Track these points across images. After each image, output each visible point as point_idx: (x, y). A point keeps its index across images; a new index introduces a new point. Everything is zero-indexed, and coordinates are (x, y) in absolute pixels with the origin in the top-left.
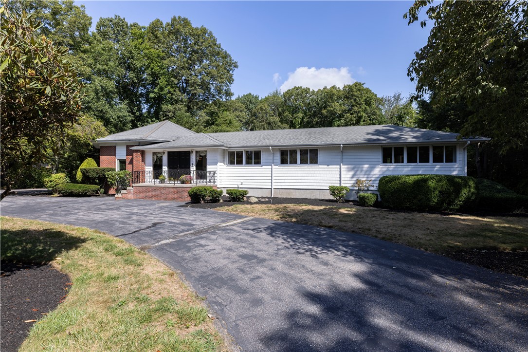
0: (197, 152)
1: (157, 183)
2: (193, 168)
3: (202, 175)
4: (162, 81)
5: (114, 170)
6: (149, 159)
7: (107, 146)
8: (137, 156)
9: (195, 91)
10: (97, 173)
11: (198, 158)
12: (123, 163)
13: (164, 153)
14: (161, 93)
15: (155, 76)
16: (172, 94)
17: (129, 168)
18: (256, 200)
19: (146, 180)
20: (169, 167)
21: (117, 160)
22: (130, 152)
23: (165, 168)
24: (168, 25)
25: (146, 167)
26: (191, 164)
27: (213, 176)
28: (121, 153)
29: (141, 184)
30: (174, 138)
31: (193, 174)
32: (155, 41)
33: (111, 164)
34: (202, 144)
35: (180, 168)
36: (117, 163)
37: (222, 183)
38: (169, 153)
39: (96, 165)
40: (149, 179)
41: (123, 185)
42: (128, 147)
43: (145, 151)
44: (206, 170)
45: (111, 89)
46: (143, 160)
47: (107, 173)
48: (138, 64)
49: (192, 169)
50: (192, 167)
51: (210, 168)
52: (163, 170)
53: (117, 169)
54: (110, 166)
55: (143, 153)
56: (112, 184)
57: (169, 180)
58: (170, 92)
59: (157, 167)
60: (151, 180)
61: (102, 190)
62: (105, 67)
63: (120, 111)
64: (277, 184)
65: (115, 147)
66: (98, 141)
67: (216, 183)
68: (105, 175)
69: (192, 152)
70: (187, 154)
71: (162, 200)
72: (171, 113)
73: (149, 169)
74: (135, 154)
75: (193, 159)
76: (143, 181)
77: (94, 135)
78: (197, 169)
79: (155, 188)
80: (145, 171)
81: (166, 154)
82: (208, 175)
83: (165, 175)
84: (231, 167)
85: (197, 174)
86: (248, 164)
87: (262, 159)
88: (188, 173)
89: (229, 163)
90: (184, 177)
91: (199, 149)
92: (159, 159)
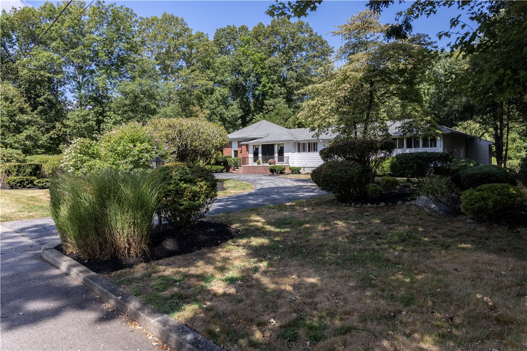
0: (278, 144)
1: (255, 164)
2: (276, 155)
3: (281, 159)
4: (264, 79)
5: (231, 157)
6: (251, 150)
8: (244, 148)
9: (292, 85)
10: (222, 159)
11: (279, 148)
12: (236, 152)
13: (259, 145)
14: (264, 90)
15: (258, 77)
16: (273, 89)
17: (240, 156)
20: (263, 154)
21: (232, 151)
22: (240, 146)
23: (260, 155)
24: (268, 27)
25: (249, 155)
26: (275, 152)
27: (288, 160)
28: (235, 147)
29: (246, 165)
30: (266, 135)
31: (276, 159)
32: (259, 45)
33: (229, 153)
34: (281, 139)
35: (269, 155)
36: (233, 153)
38: (262, 145)
39: (221, 154)
40: (251, 162)
41: (237, 166)
42: (239, 142)
43: (248, 144)
44: (283, 156)
45: (226, 95)
46: (247, 150)
47: (228, 159)
48: (245, 70)
51: (285, 154)
53: (233, 156)
54: (229, 155)
55: (247, 146)
56: (231, 166)
57: (263, 162)
58: (270, 88)
59: (256, 154)
61: (225, 170)
62: (222, 78)
63: (233, 111)
65: (231, 142)
67: (289, 164)
68: (226, 160)
69: (275, 144)
70: (273, 146)
72: (272, 107)
73: (251, 156)
74: (242, 147)
75: (276, 149)
76: (248, 164)
78: (278, 155)
79: (253, 167)
80: (249, 157)
81: (261, 146)
82: (285, 159)
83: (260, 159)
84: (299, 153)
85: (278, 158)
86: (309, 151)
87: (318, 148)
88: (273, 158)
89: (299, 151)
90: (270, 161)
91: (279, 143)
92: (257, 149)
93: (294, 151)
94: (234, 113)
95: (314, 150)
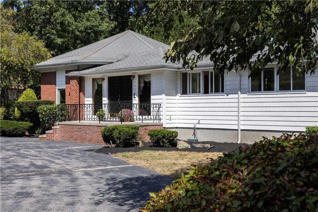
0: (139, 76)
2: (136, 100)
3: (145, 109)
5: (54, 103)
6: (89, 87)
7: (47, 73)
10: (30, 107)
11: (142, 85)
13: (103, 79)
17: (68, 101)
18: (187, 145)
19: (86, 117)
20: (110, 98)
21: (57, 90)
22: (68, 80)
23: (105, 100)
25: (86, 99)
26: (133, 94)
27: (158, 111)
28: (61, 81)
29: (77, 122)
31: (136, 110)
33: (51, 94)
34: (144, 65)
35: (121, 99)
36: (58, 95)
37: (172, 121)
38: (110, 79)
39: (36, 97)
42: (66, 72)
43: (84, 77)
44: (149, 102)
46: (82, 89)
49: (134, 102)
50: (134, 98)
51: (154, 99)
52: (104, 102)
53: (58, 101)
54: (50, 99)
55: (81, 80)
57: (111, 116)
60: (91, 117)
64: (246, 123)
65: (55, 73)
66: (37, 67)
67: (162, 121)
69: (134, 76)
70: (128, 79)
71: (87, 143)
73: (89, 101)
75: (136, 87)
77: (31, 59)
80: (84, 104)
81: (107, 81)
82: (152, 109)
83: (105, 109)
84: (185, 97)
85: (140, 108)
86: (206, 92)
87: (225, 83)
88: (130, 107)
89: (184, 92)
90: (124, 112)
91: (142, 72)
92: (100, 87)
93: (174, 92)
94: (89, 24)
95: (217, 91)
